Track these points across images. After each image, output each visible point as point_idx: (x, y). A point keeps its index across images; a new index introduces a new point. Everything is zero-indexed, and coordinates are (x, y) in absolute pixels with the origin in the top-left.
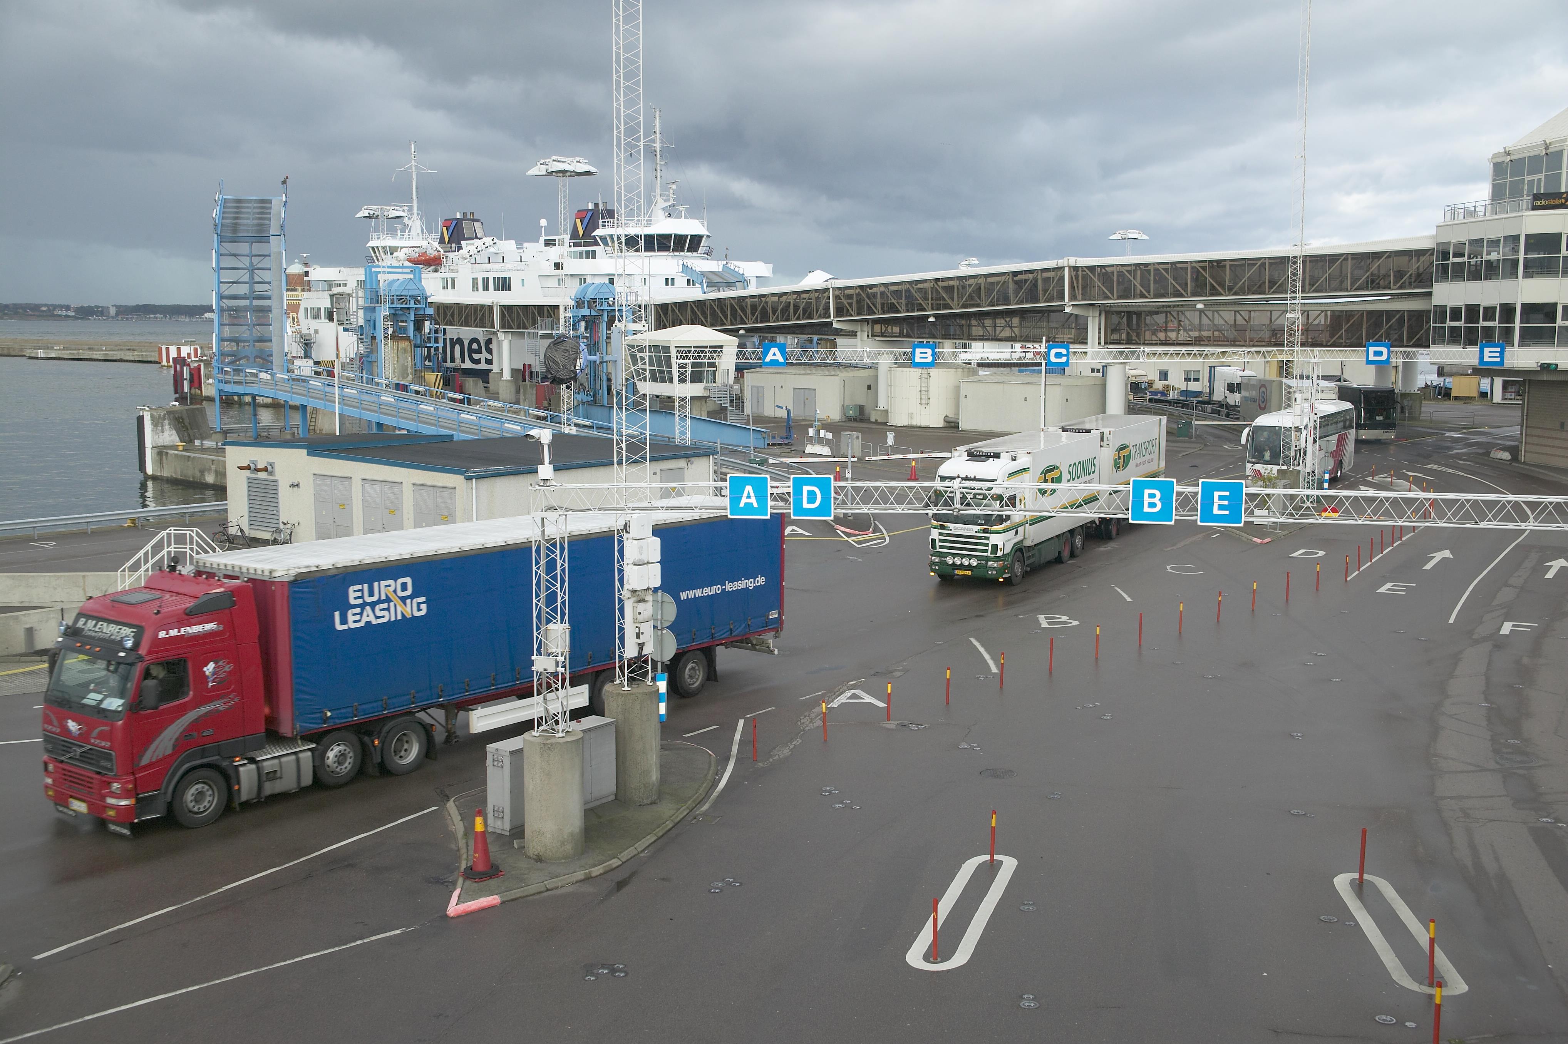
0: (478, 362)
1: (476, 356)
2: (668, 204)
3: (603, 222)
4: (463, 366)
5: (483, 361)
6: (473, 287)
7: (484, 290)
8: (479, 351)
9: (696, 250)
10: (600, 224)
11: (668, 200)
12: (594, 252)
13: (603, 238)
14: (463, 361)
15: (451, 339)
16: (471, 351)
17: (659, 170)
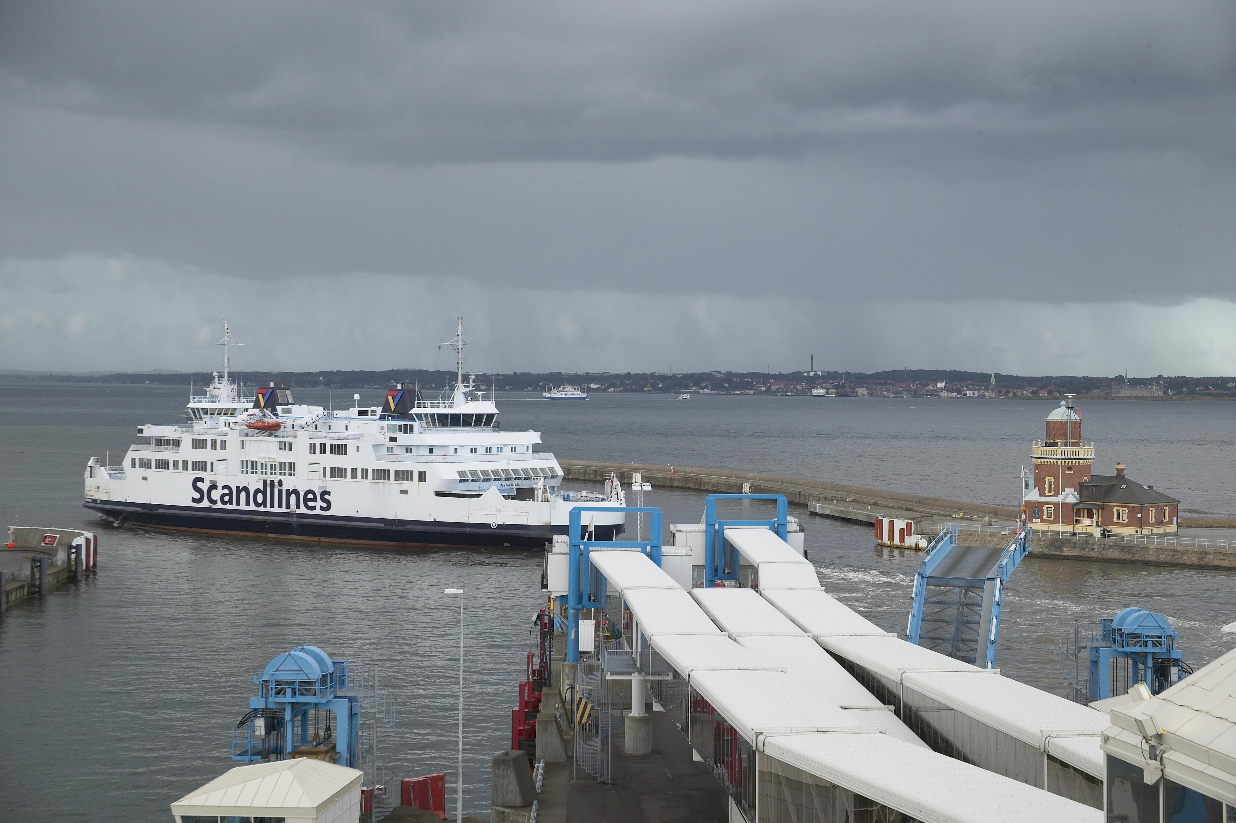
0: (314, 508)
1: (310, 504)
2: (467, 389)
3: (418, 403)
4: (298, 511)
5: (318, 508)
6: (310, 450)
7: (321, 453)
8: (315, 500)
9: (489, 425)
10: (416, 404)
11: (468, 386)
12: (412, 426)
13: (419, 416)
14: (298, 507)
15: (287, 490)
16: (306, 500)
17: (460, 364)
